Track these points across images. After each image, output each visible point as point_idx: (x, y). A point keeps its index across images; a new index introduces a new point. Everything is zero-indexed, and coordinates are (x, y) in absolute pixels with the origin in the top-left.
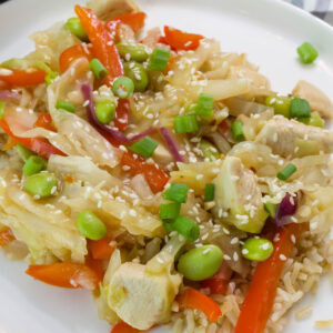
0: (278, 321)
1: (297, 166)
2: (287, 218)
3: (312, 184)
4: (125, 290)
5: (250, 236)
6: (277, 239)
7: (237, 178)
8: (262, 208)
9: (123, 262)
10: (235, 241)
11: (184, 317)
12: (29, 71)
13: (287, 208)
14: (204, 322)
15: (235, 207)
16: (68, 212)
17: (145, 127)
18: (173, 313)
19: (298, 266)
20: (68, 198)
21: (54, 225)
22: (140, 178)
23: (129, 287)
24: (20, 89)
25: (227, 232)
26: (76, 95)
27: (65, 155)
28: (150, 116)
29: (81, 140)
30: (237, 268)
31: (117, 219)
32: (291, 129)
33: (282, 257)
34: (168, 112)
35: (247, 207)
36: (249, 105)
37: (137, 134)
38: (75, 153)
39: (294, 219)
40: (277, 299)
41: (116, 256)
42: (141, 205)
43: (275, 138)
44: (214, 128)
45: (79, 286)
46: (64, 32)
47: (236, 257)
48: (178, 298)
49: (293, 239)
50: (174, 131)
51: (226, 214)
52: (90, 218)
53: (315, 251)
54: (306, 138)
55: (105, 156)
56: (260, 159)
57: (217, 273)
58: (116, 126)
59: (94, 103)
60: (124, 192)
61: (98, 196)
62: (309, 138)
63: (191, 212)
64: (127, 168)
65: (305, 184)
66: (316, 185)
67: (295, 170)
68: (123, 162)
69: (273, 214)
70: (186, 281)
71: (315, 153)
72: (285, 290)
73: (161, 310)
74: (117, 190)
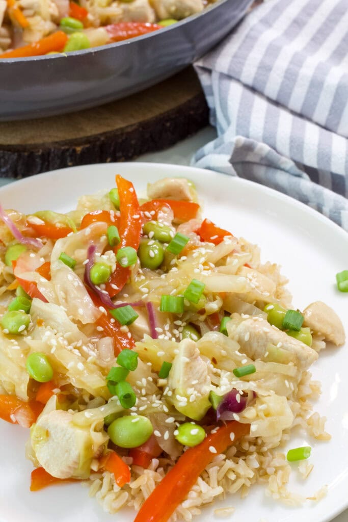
0: (189, 509)
1: (258, 369)
2: (229, 413)
3: (268, 389)
4: (48, 434)
5: (188, 420)
6: (214, 431)
7: (188, 360)
8: (207, 395)
9: (57, 409)
10: (170, 420)
11: (102, 479)
12: (58, 225)
13: (232, 403)
14: (117, 488)
15: (180, 388)
16: (27, 351)
17: (135, 299)
18: (92, 472)
19: (229, 464)
20: (33, 339)
21: (9, 358)
22: (108, 341)
23: (52, 432)
24: (45, 240)
25: (166, 409)
26: (82, 253)
27: (46, 301)
28: (145, 290)
29: (66, 292)
30: (165, 447)
31: (65, 368)
32: (266, 333)
33: (212, 449)
34: (161, 290)
35: (190, 391)
36: (247, 306)
37: (125, 302)
38: (57, 302)
39: (236, 417)
40: (195, 487)
41: (53, 402)
42: (95, 363)
43: (246, 338)
44: (202, 318)
45: (17, 422)
46: (105, 200)
47: (167, 436)
48: (100, 458)
49: (232, 436)
50: (159, 309)
51: (170, 394)
52: (43, 361)
53: (255, 455)
54: (279, 346)
55: (81, 311)
56: (224, 352)
57: (144, 445)
58: (106, 290)
59: (92, 263)
60: (84, 348)
61: (54, 342)
62: (282, 347)
63: (139, 383)
64: (100, 329)
65: (259, 387)
66: (272, 392)
67: (253, 371)
68: (99, 322)
69: (216, 406)
70: (111, 444)
71: (285, 362)
72: (208, 483)
73: (76, 463)
74: (79, 344)
